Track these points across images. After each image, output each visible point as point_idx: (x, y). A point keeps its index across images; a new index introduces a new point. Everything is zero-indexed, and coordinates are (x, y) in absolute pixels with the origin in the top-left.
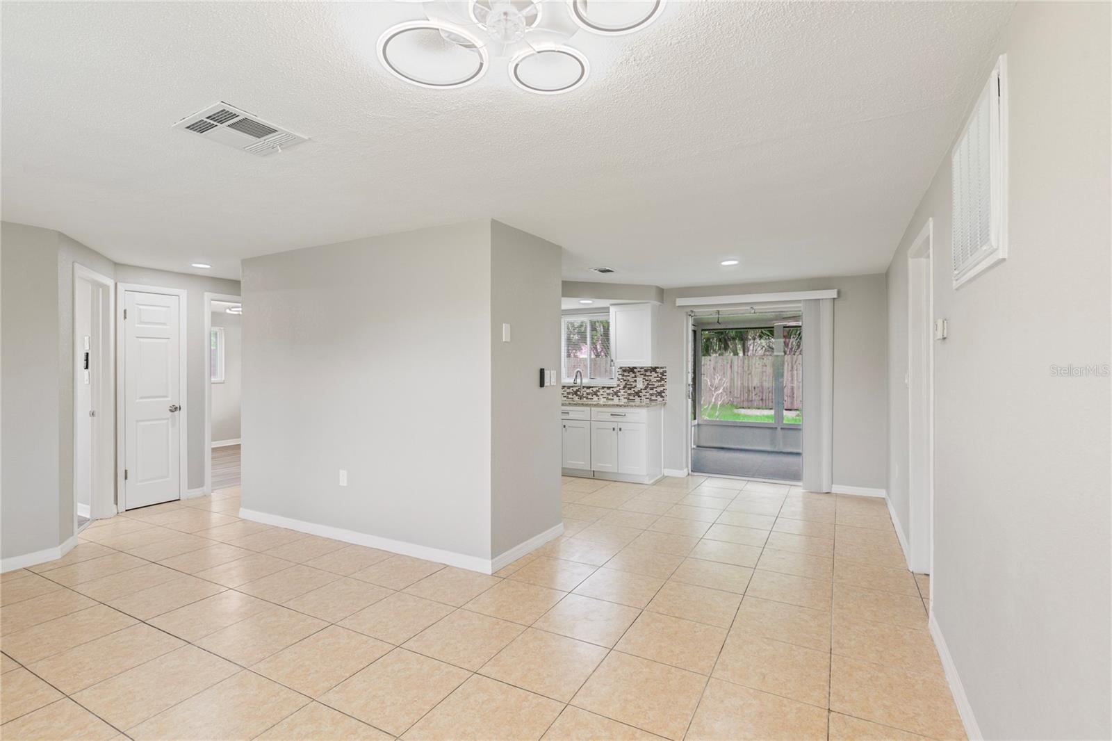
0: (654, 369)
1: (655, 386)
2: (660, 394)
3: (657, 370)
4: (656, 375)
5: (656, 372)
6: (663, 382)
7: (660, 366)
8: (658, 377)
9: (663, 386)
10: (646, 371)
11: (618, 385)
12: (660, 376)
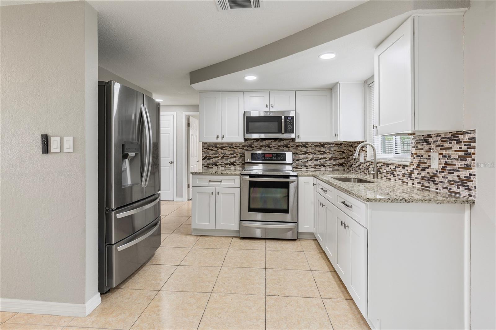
0: (455, 136)
1: (456, 167)
2: (464, 183)
3: (461, 137)
4: (457, 147)
5: (458, 142)
6: (469, 161)
7: (464, 130)
8: (461, 150)
9: (468, 167)
10: (444, 139)
11: (412, 163)
12: (464, 148)
